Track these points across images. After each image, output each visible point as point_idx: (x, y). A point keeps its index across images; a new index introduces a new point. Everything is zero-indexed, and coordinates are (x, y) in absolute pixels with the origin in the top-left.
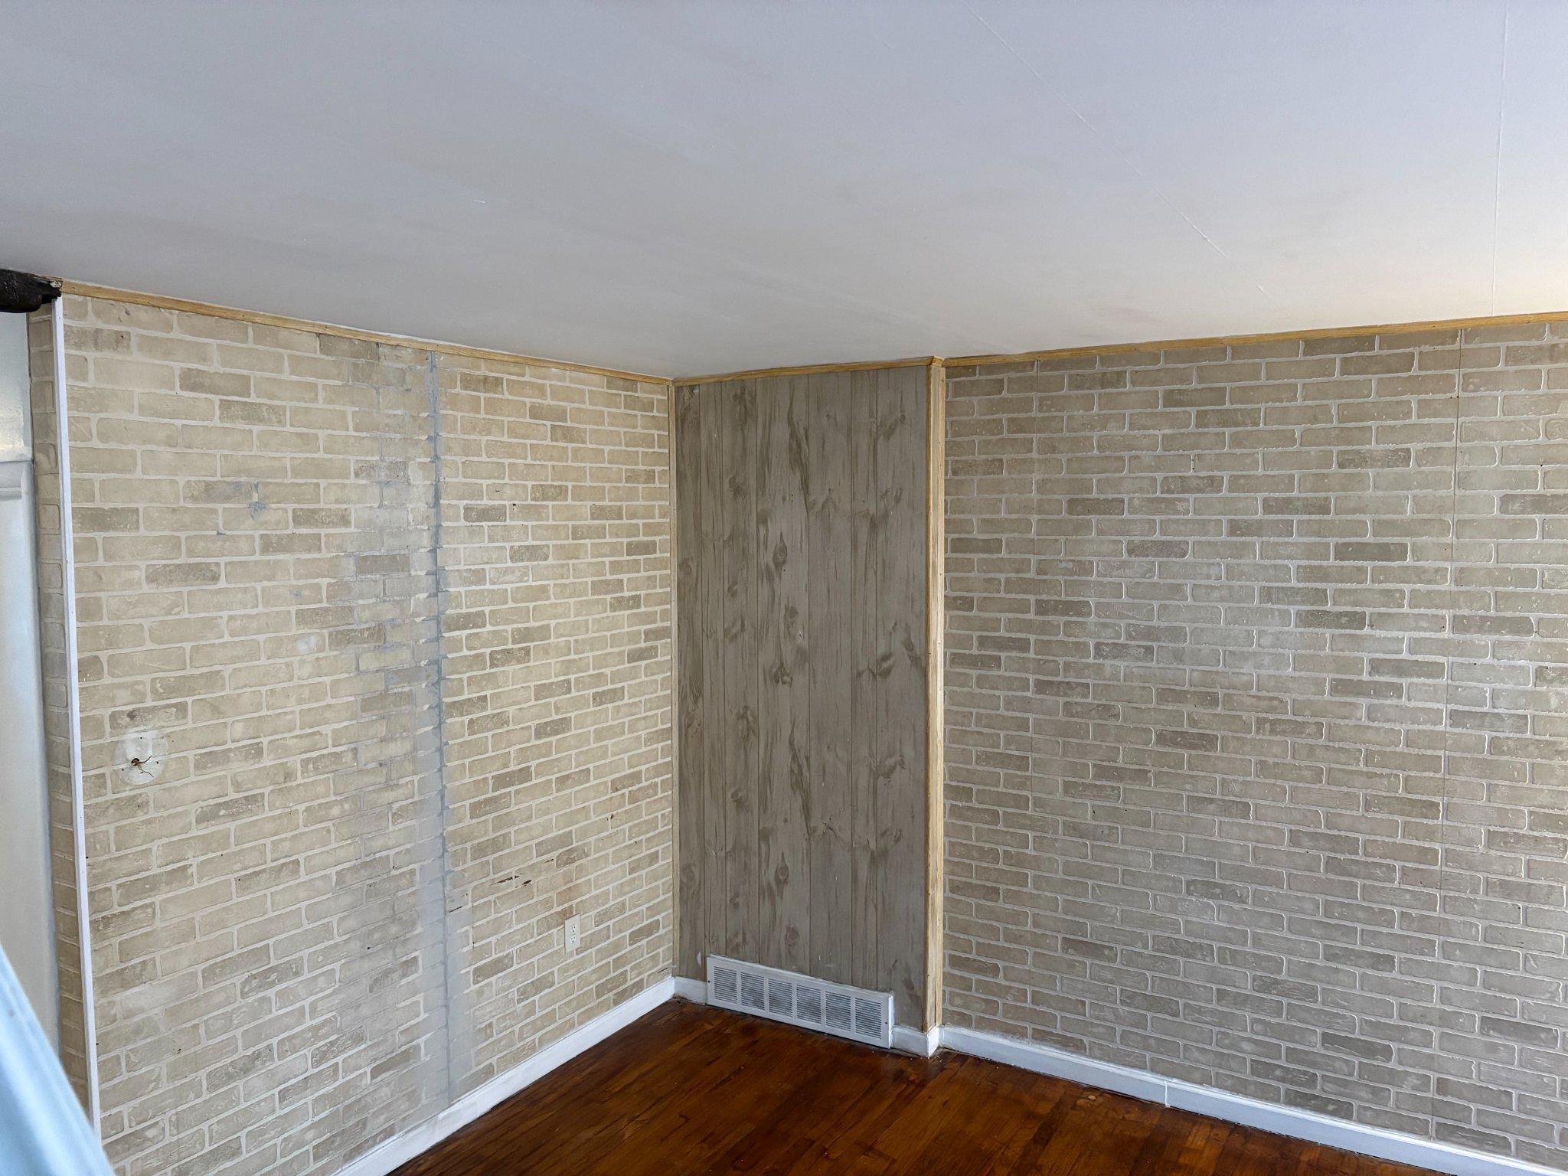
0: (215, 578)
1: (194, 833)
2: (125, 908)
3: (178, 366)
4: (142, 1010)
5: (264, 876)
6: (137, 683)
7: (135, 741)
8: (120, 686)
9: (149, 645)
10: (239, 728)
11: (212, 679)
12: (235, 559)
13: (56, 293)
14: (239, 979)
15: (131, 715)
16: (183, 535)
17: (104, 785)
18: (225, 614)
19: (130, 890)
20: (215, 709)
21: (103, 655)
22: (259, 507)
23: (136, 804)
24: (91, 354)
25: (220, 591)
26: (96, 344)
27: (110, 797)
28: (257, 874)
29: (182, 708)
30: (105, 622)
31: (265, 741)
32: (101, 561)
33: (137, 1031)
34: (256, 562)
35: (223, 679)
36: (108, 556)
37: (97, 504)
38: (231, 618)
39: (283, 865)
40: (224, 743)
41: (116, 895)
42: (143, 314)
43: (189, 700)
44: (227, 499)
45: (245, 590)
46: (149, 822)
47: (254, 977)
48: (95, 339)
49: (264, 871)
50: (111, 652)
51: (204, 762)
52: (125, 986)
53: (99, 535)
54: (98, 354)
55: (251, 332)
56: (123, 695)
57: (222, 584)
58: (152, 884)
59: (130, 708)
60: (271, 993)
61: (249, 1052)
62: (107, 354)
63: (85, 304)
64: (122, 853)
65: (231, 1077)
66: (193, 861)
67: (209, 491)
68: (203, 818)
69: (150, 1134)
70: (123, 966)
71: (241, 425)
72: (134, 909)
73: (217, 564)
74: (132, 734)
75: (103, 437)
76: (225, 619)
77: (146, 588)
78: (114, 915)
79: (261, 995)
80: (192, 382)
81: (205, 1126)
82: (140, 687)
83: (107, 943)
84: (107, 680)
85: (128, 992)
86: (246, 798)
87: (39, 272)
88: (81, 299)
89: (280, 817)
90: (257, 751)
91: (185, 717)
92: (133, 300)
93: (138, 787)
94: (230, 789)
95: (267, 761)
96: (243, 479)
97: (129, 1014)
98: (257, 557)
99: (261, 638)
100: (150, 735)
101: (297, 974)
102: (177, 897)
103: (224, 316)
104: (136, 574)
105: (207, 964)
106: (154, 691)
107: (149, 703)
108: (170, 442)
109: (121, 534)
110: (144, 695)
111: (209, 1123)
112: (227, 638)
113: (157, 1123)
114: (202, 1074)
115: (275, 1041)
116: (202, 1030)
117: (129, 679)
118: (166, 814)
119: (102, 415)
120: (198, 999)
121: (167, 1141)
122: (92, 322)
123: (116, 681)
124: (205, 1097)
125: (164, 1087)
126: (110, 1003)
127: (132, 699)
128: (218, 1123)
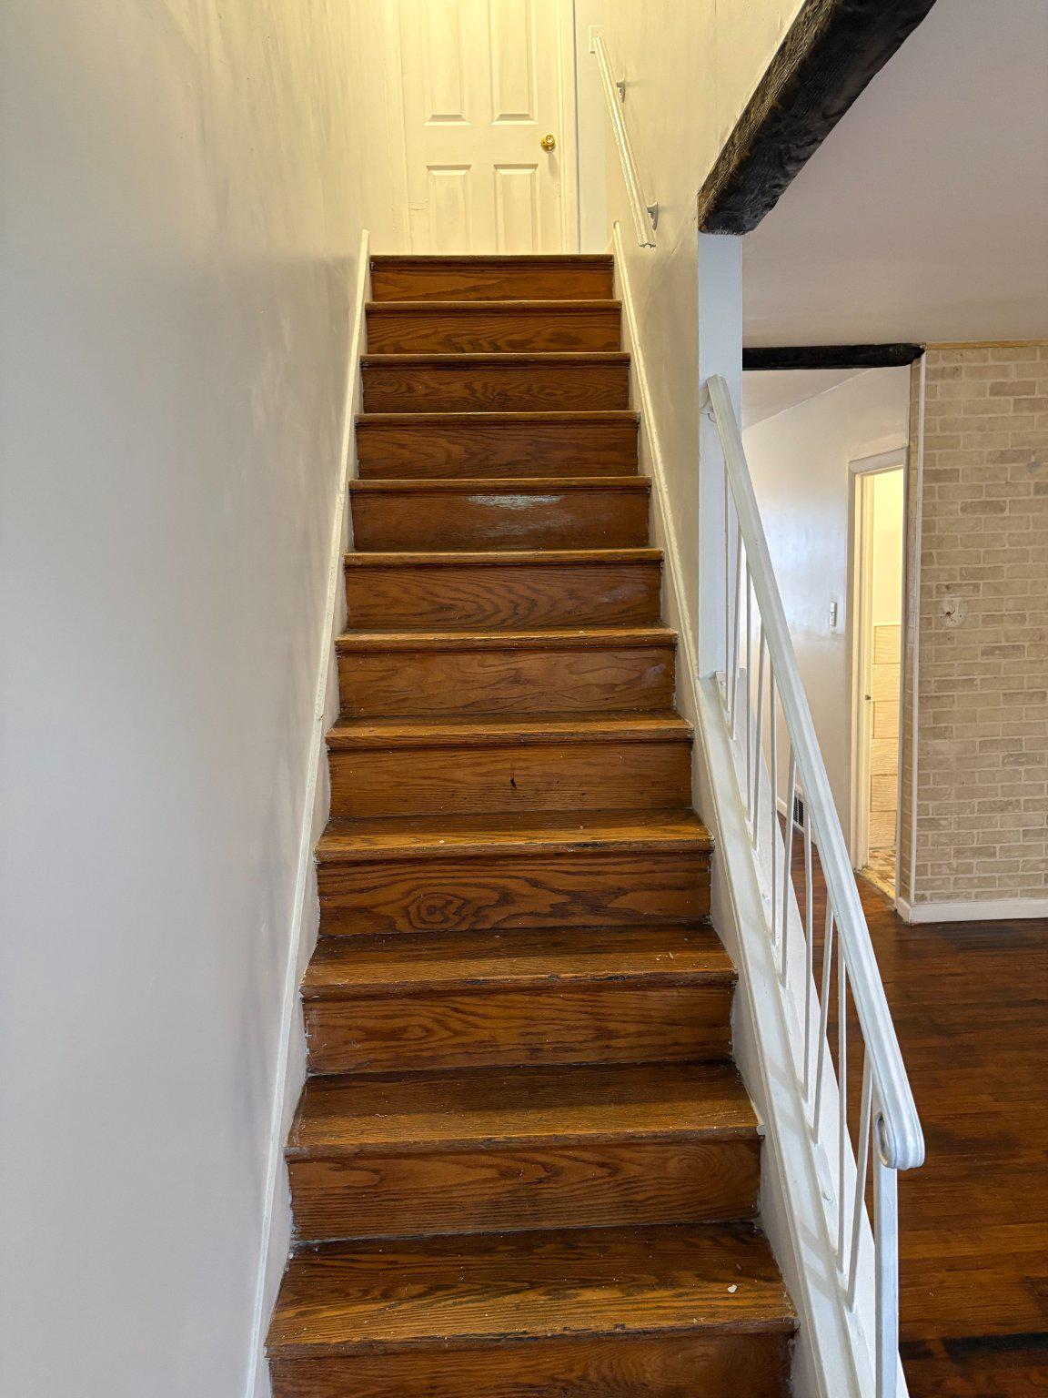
0: (1002, 510)
1: (979, 660)
2: (938, 694)
3: (989, 382)
4: (942, 753)
5: (1021, 696)
6: (952, 569)
7: (948, 602)
8: (942, 570)
9: (960, 548)
10: (1011, 604)
11: (996, 571)
12: (1016, 498)
13: (922, 351)
14: (1001, 755)
15: (948, 587)
16: (983, 484)
17: (930, 624)
18: (1007, 532)
19: (941, 685)
20: (997, 590)
21: (934, 552)
22: (1036, 464)
23: (948, 638)
24: (939, 383)
25: (1005, 518)
26: (942, 376)
27: (933, 631)
28: (1018, 694)
29: (976, 587)
30: (937, 533)
31: (1028, 613)
32: (937, 499)
33: (940, 764)
34: (1031, 500)
35: (1002, 571)
36: (940, 497)
37: (938, 467)
38: (1010, 535)
39: (1034, 693)
40: (1001, 611)
41: (933, 687)
42: (968, 354)
43: (981, 582)
44: (1014, 461)
45: (1021, 518)
46: (954, 649)
47: (1011, 755)
48: (942, 373)
49: (1022, 693)
50: (939, 550)
51: (989, 619)
52: (936, 737)
53: (936, 485)
54: (944, 382)
55: (1038, 352)
56: (944, 575)
57: (1007, 513)
58: (954, 685)
59: (947, 583)
60: (1021, 769)
61: (1006, 799)
62: (950, 381)
63: (937, 355)
64: (938, 663)
65: (992, 810)
66: (978, 678)
67: (1003, 457)
68: (984, 653)
69: (943, 823)
70: (935, 726)
71: (1026, 413)
72: (943, 696)
73: (1004, 502)
74: (947, 598)
75: (942, 429)
76: (1007, 535)
77: (961, 515)
78: (932, 697)
79: (1015, 768)
80: (997, 390)
81: (975, 831)
82: (954, 572)
83: (927, 711)
84: (936, 566)
85: (937, 741)
86: (1013, 646)
87: (913, 341)
88: (935, 352)
89: (1034, 662)
90: (1023, 619)
91: (978, 592)
92: (966, 346)
93: (949, 628)
94: (1003, 639)
95: (1028, 626)
96: (1025, 448)
97: (937, 753)
98: (1032, 497)
99: (1030, 548)
100: (957, 600)
101: (1039, 763)
102: (968, 695)
103: (1020, 345)
104: (955, 507)
105: (983, 739)
106: (961, 575)
107: (958, 581)
108: (980, 429)
109: (948, 484)
110: (955, 577)
111: (978, 830)
112: (1007, 547)
113: (947, 819)
114: (976, 801)
115: (1022, 799)
116: (977, 776)
117: (948, 567)
118: (963, 646)
119: (943, 417)
120: (975, 758)
121: (952, 830)
122: (941, 364)
123: (941, 567)
124: (976, 815)
125: (953, 800)
126: (926, 743)
127: (948, 578)
128: (983, 833)
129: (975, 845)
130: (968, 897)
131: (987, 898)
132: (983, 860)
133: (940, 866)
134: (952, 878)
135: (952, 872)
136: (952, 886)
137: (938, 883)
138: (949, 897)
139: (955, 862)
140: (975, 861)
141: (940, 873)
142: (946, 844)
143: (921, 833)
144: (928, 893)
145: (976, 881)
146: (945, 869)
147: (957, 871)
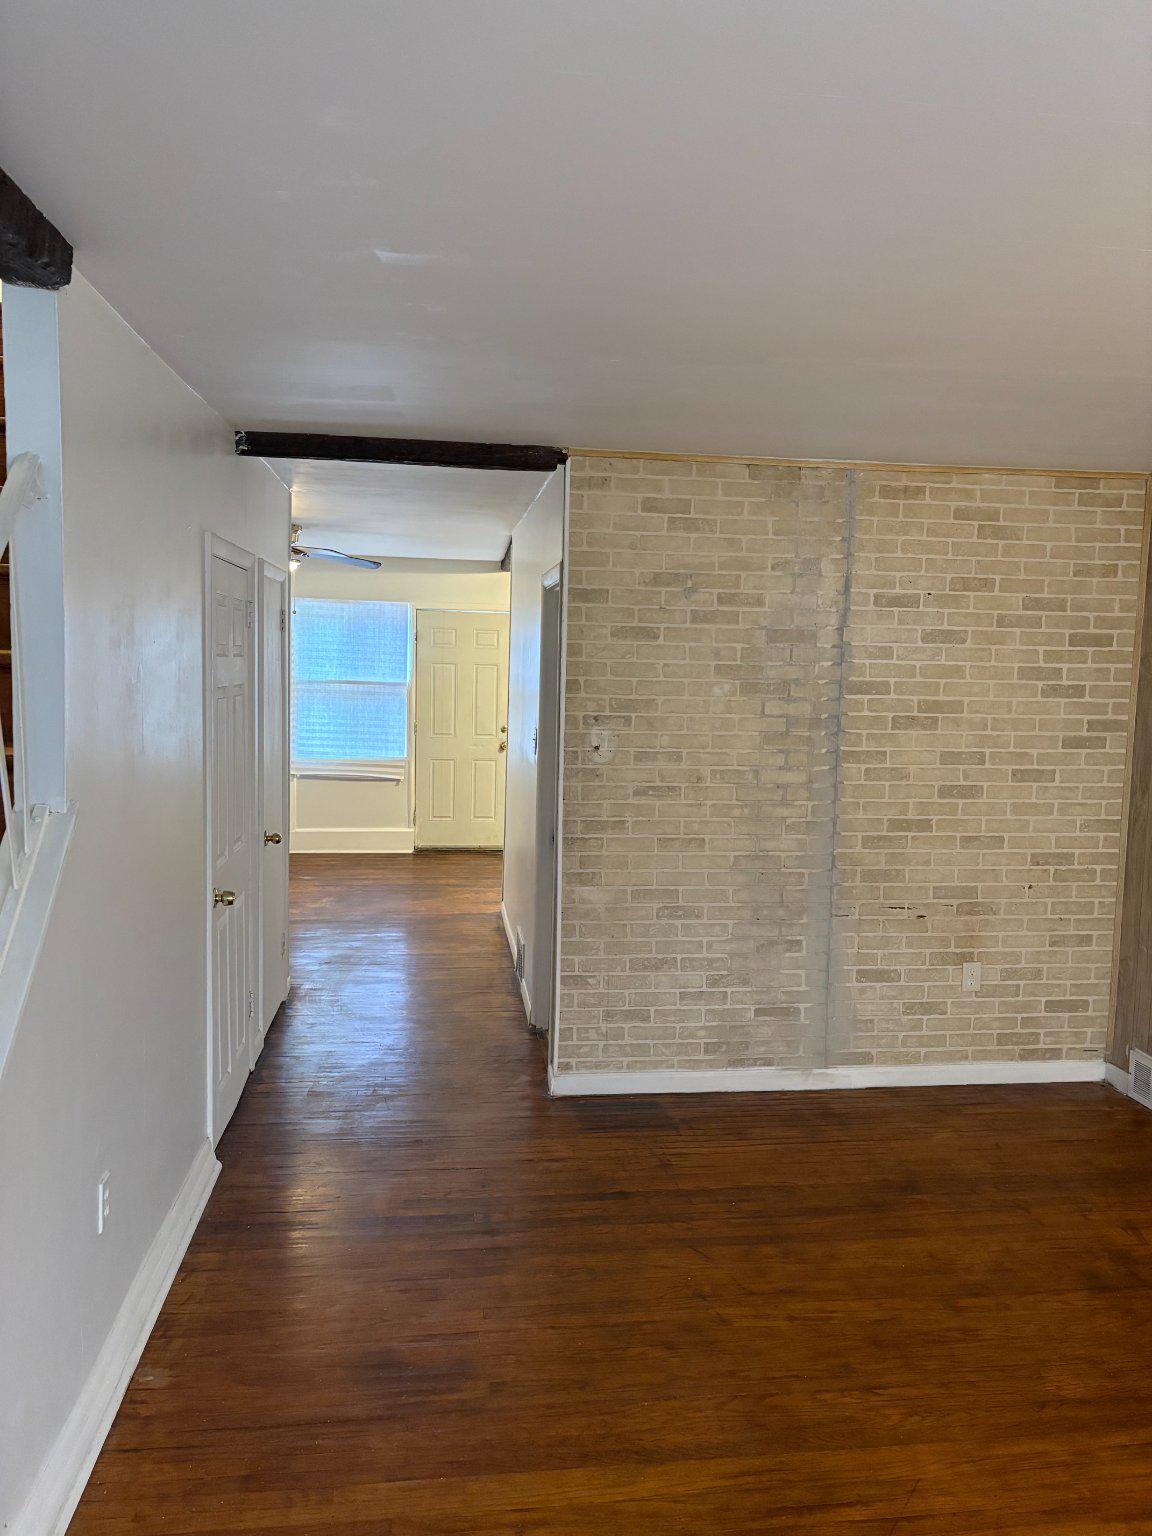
0: (656, 637)
1: (630, 801)
2: (586, 837)
3: (640, 497)
4: (590, 902)
5: (677, 842)
6: (601, 699)
7: (597, 735)
8: (589, 699)
9: (609, 677)
10: (665, 740)
11: (649, 704)
12: (670, 625)
13: (563, 459)
14: (656, 906)
15: (596, 718)
16: (636, 608)
17: (577, 759)
18: (662, 662)
19: (589, 826)
20: (650, 724)
21: (581, 679)
22: (693, 590)
23: (595, 774)
24: (585, 493)
25: (658, 646)
26: (589, 486)
27: (580, 766)
28: (673, 839)
29: (628, 720)
30: (584, 659)
31: (685, 751)
32: (583, 621)
33: (587, 914)
34: (687, 629)
35: (657, 704)
36: (588, 619)
37: (584, 585)
38: (665, 665)
39: (691, 840)
40: (655, 747)
41: (579, 827)
42: (619, 463)
43: (633, 715)
44: (669, 585)
45: (677, 647)
46: (602, 787)
47: (667, 908)
48: (589, 483)
49: (677, 839)
50: (586, 678)
51: (640, 757)
52: (583, 883)
53: (583, 605)
54: (590, 493)
55: (694, 468)
56: (591, 706)
57: (661, 641)
58: (601, 826)
59: (596, 714)
60: (678, 923)
61: (660, 957)
62: (598, 492)
63: (584, 461)
64: (584, 802)
65: (646, 968)
66: (630, 819)
67: (657, 580)
68: (637, 793)
69: (590, 981)
70: (581, 871)
71: (681, 534)
72: (590, 839)
73: (658, 628)
74: (595, 731)
75: (589, 544)
76: (662, 664)
77: (609, 640)
78: (578, 839)
79: (670, 921)
80: (649, 506)
81: (627, 992)
82: (603, 703)
83: (573, 854)
84: (583, 694)
85: (583, 888)
86: (668, 787)
87: (556, 444)
88: (581, 458)
89: (691, 805)
90: (678, 758)
91: (629, 725)
92: (613, 455)
93: (597, 764)
94: (657, 779)
95: (684, 766)
96: (682, 571)
97: (583, 901)
98: (688, 625)
99: (686, 681)
100: (605, 733)
101: (698, 917)
102: (618, 839)
103: (676, 459)
104: (604, 631)
105: (636, 888)
106: (611, 705)
107: (607, 713)
108: (632, 546)
109: (597, 605)
110: (605, 707)
111: (629, 991)
112: (661, 678)
113: (596, 976)
114: (627, 958)
115: (679, 957)
116: (628, 930)
117: (596, 696)
118: (614, 785)
119: (589, 530)
120: (627, 909)
121: (600, 990)
122: (588, 473)
123: (588, 696)
124: (628, 973)
125: (602, 955)
126: (572, 891)
127: (597, 708)
128: (635, 994)
129: (626, 1008)
130: (619, 1068)
131: (640, 1069)
132: (636, 1024)
133: (587, 1030)
134: (601, 1044)
135: (602, 1038)
136: (600, 1054)
137: (586, 1049)
138: (597, 1066)
139: (603, 1026)
140: (626, 1026)
141: (588, 1039)
142: (594, 1005)
143: (566, 992)
144: (573, 1061)
145: (628, 1049)
146: (593, 1035)
147: (606, 1036)
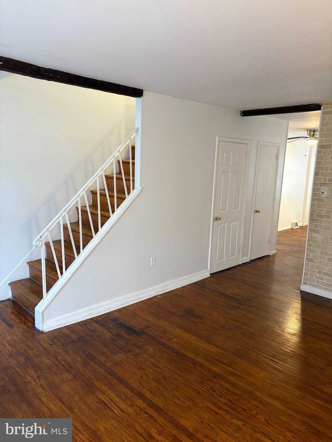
2: (317, 219)
4: (317, 238)
6: (326, 178)
7: (323, 189)
8: (322, 178)
9: (329, 171)
13: (321, 106)
15: (324, 184)
17: (316, 195)
19: (318, 216)
21: (320, 172)
23: (322, 201)
24: (327, 116)
26: (328, 114)
27: (317, 198)
30: (321, 166)
32: (322, 155)
33: (315, 242)
36: (324, 154)
37: (324, 144)
41: (315, 216)
46: (324, 205)
50: (322, 171)
52: (315, 232)
53: (323, 150)
56: (322, 180)
58: (322, 216)
59: (324, 182)
64: (318, 208)
66: (331, 216)
69: (314, 261)
70: (315, 229)
74: (323, 187)
75: (326, 131)
77: (330, 160)
81: (326, 267)
82: (326, 179)
83: (313, 223)
84: (320, 176)
85: (315, 234)
87: (317, 103)
88: (326, 105)
93: (323, 197)
97: (315, 238)
100: (326, 188)
102: (327, 221)
104: (328, 157)
105: (331, 237)
106: (329, 180)
107: (327, 182)
109: (327, 149)
110: (327, 181)
111: (327, 267)
113: (316, 260)
114: (327, 257)
116: (328, 249)
117: (325, 177)
118: (327, 204)
119: (327, 127)
120: (328, 242)
121: (317, 264)
122: (328, 109)
123: (322, 177)
124: (326, 261)
125: (319, 254)
126: (311, 234)
127: (324, 181)
128: (328, 268)
129: (325, 271)
130: (321, 288)
131: (328, 291)
132: (327, 277)
133: (312, 275)
134: (317, 280)
135: (316, 278)
136: (316, 283)
137: (312, 280)
138: (315, 286)
139: (318, 275)
140: (325, 277)
141: (312, 277)
142: (315, 268)
143: (307, 262)
144: (308, 282)
145: (325, 284)
146: (314, 276)
147: (318, 278)
